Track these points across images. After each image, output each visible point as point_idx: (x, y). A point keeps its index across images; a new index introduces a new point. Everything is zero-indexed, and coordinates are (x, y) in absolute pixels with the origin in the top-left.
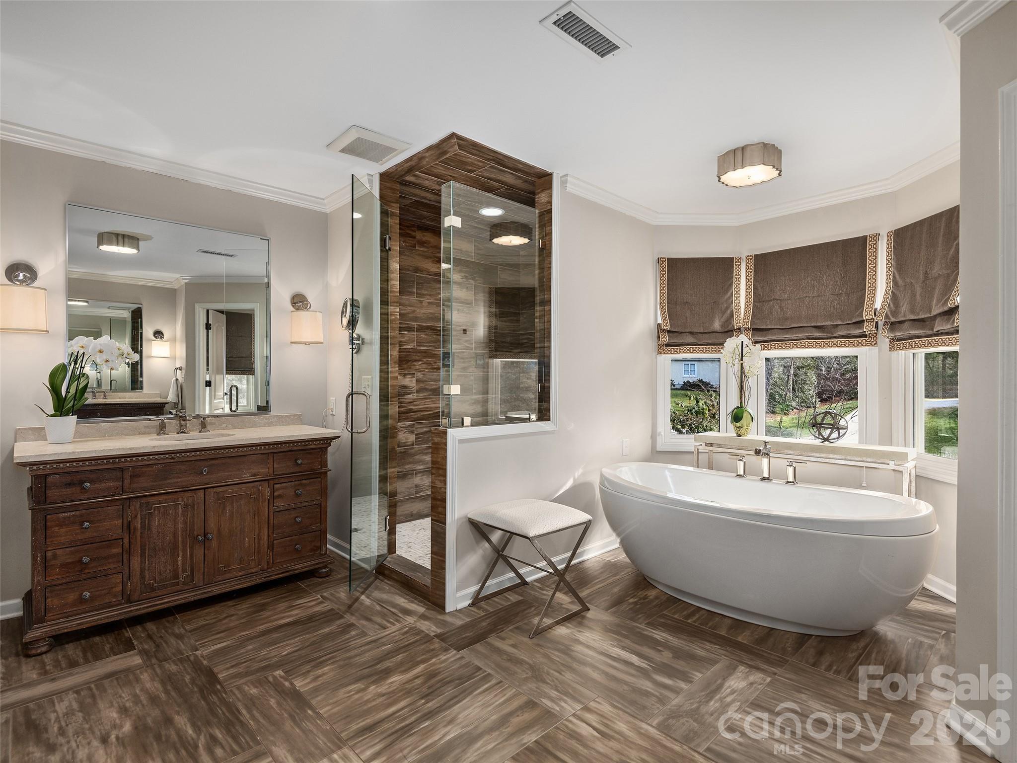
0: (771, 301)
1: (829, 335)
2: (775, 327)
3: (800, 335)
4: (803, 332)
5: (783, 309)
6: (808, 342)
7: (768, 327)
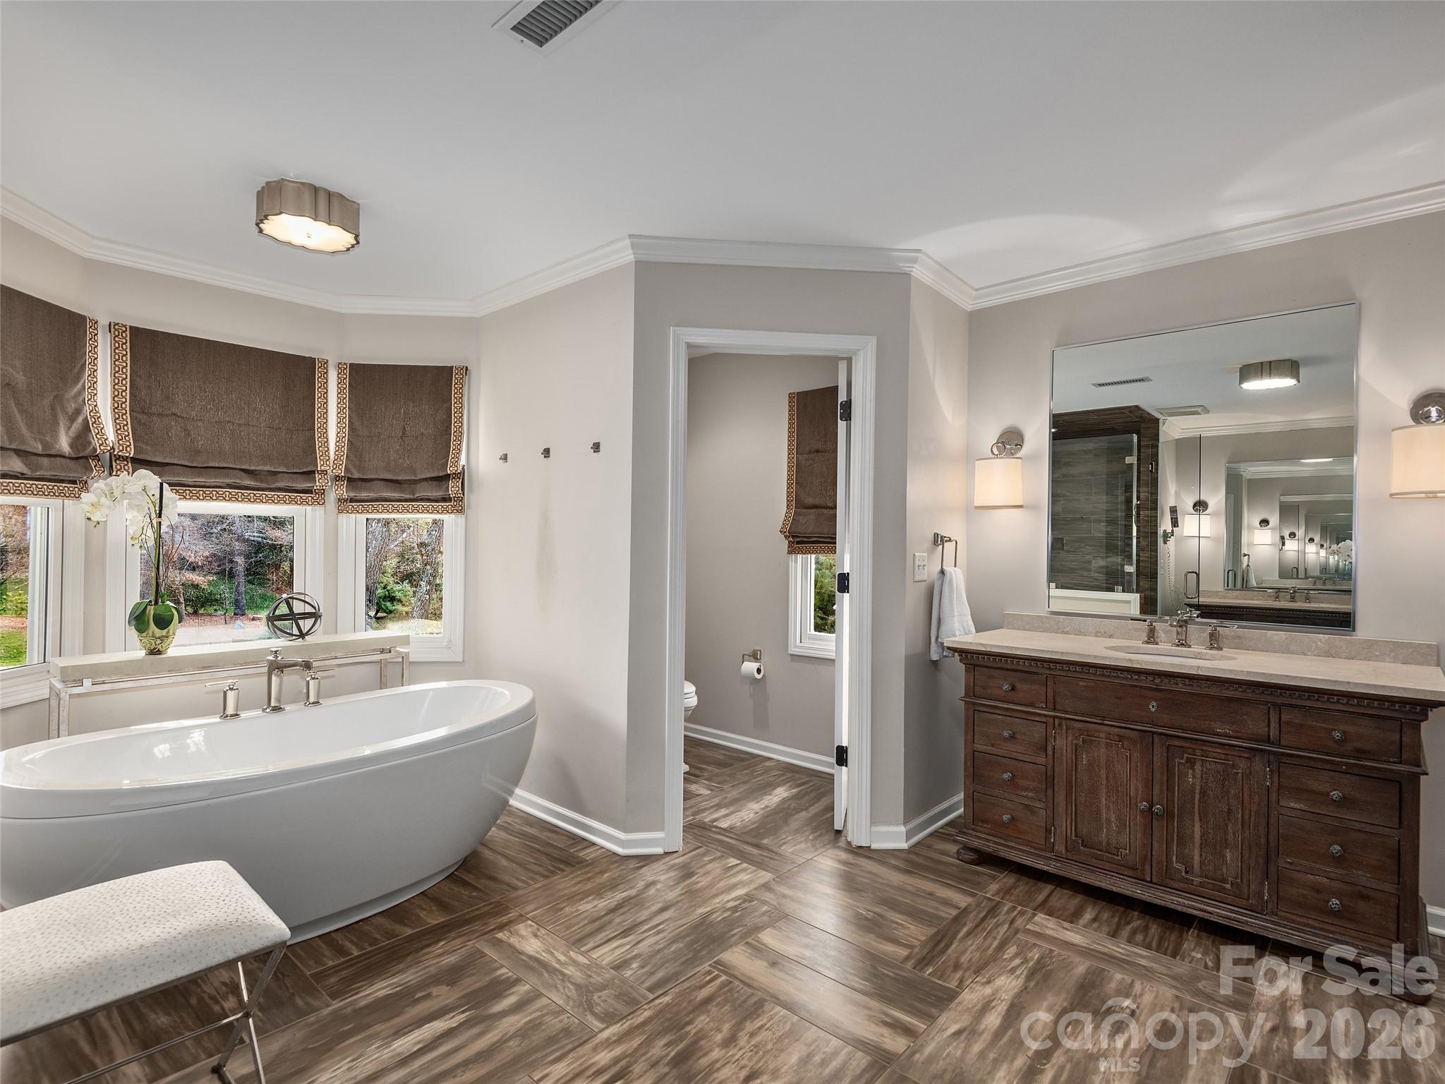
0: (167, 415)
1: (264, 485)
2: (180, 463)
3: (219, 481)
4: (227, 476)
5: (189, 434)
6: (230, 493)
7: (168, 460)
